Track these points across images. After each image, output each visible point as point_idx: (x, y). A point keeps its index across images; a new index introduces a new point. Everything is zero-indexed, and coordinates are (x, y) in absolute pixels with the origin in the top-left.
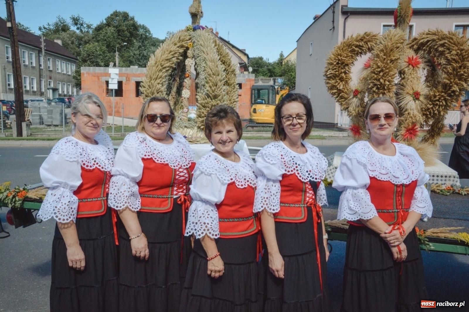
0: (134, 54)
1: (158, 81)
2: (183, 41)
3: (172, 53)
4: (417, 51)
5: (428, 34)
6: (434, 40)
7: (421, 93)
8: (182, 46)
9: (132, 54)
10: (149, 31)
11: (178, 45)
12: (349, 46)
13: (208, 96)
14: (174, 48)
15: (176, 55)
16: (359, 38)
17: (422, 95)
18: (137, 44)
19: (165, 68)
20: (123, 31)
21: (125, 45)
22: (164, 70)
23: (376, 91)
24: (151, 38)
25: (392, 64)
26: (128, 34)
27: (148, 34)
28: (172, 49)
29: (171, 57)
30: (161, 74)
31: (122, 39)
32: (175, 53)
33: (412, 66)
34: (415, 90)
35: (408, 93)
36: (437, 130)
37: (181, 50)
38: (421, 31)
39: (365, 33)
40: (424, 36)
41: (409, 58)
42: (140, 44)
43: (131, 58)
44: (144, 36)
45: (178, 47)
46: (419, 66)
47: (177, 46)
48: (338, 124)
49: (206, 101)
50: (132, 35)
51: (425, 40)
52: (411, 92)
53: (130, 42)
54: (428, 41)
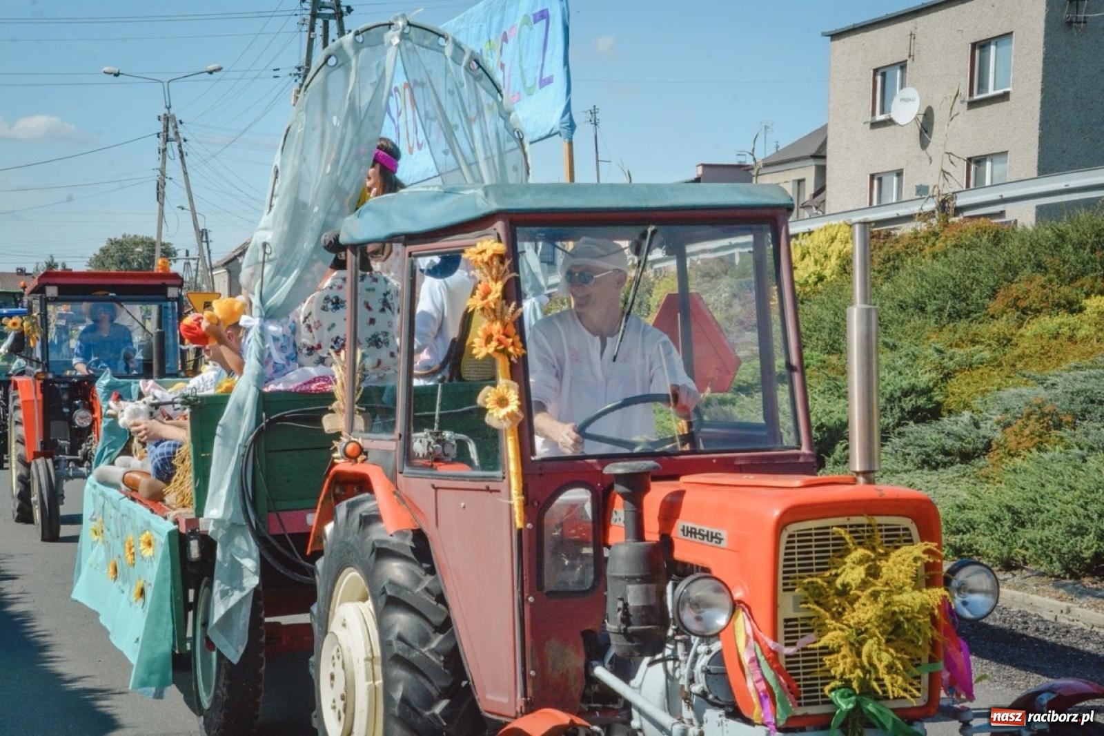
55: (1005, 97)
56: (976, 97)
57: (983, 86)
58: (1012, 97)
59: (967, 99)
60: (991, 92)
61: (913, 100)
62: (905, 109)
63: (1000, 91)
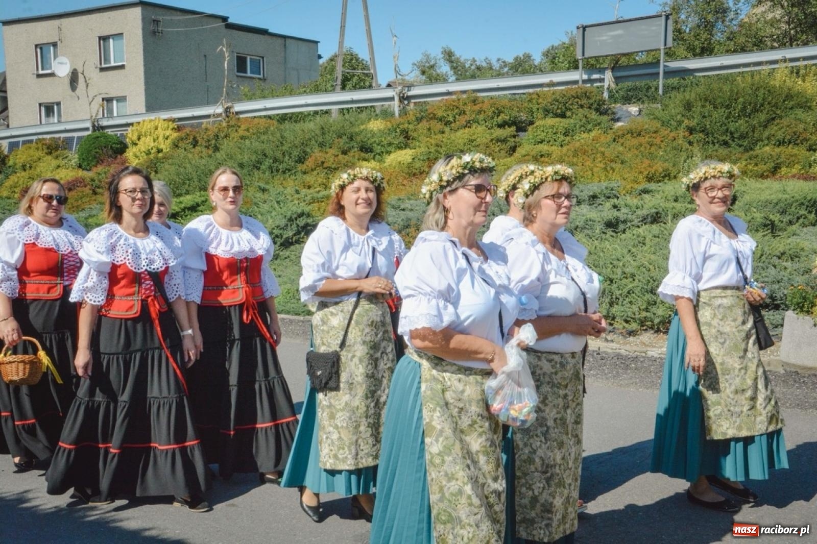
55: (122, 67)
56: (104, 66)
57: (107, 60)
58: (126, 68)
59: (99, 66)
60: (113, 64)
61: (66, 64)
62: (62, 68)
63: (120, 64)
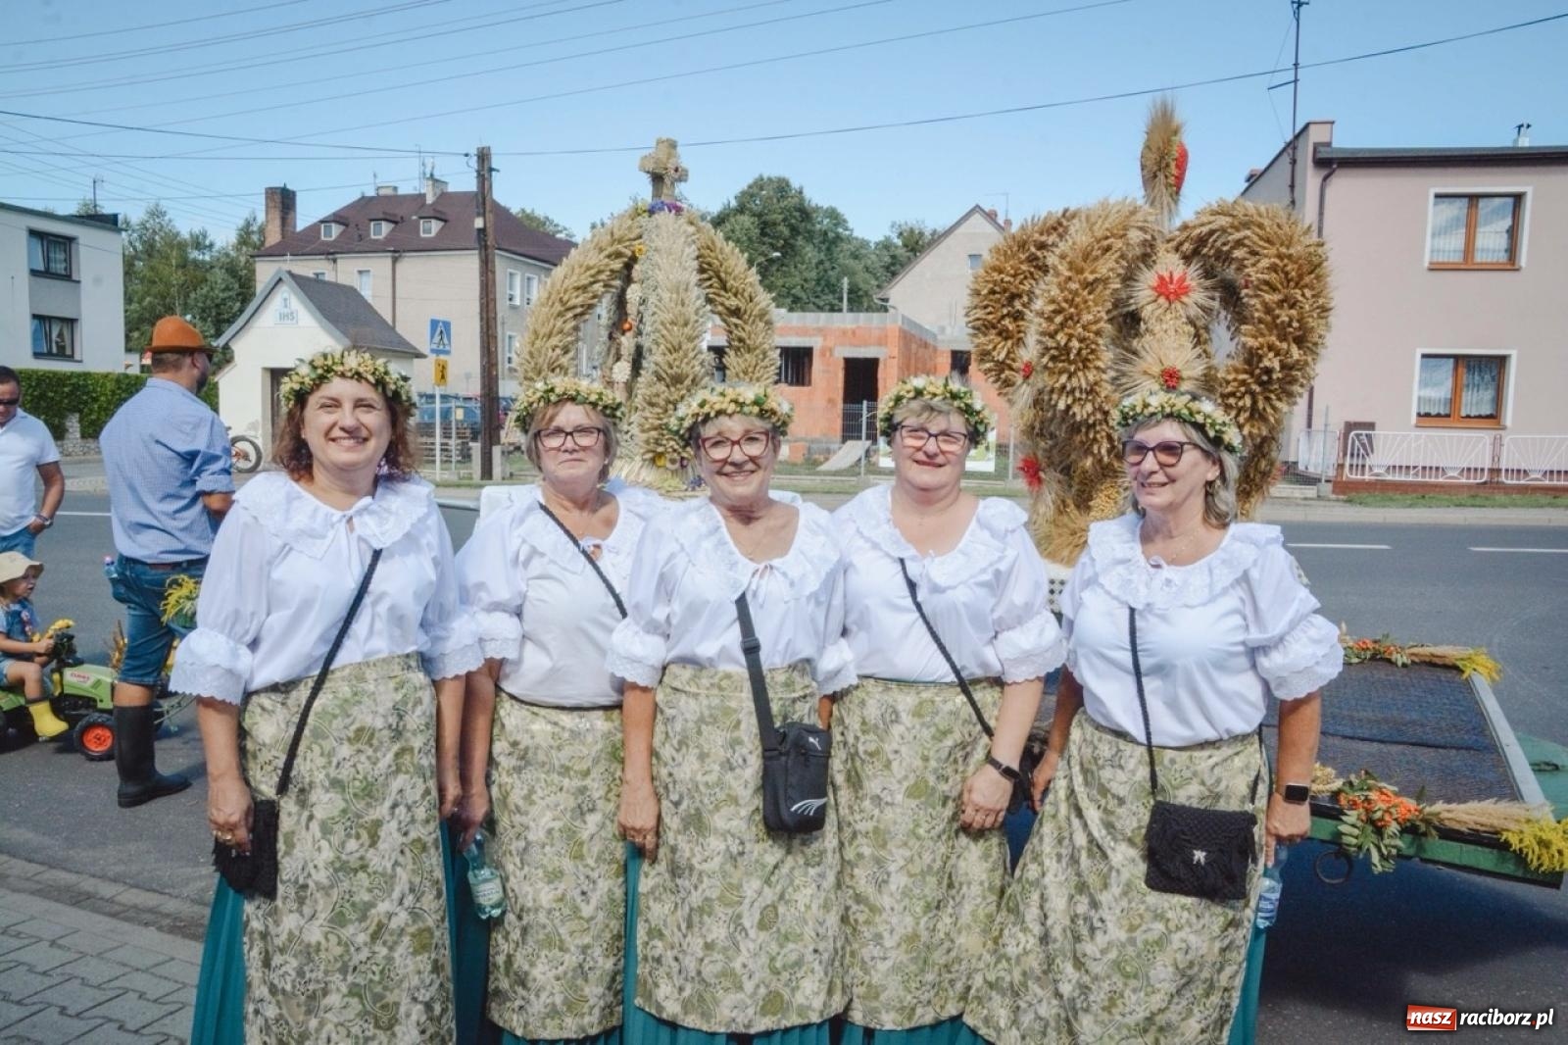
0: (806, 280)
1: (554, 341)
2: (620, 241)
3: (593, 272)
4: (1187, 259)
5: (1214, 213)
6: (1223, 230)
7: (1185, 374)
8: (618, 255)
9: (798, 280)
10: (845, 221)
11: (610, 250)
12: (1023, 245)
13: (660, 379)
14: (595, 259)
15: (603, 277)
16: (1050, 223)
17: (1189, 378)
18: (810, 253)
19: (574, 307)
20: (775, 224)
21: (778, 258)
22: (570, 314)
23: (1051, 365)
24: (849, 240)
25: (1090, 293)
26: (786, 232)
27: (840, 230)
28: (591, 263)
29: (586, 282)
30: (559, 323)
31: (771, 245)
32: (600, 272)
33: (1168, 298)
34: (1168, 364)
35: (1145, 373)
36: (1258, 476)
37: (617, 265)
38: (1201, 205)
39: (1066, 211)
40: (1205, 219)
41: (1161, 278)
42: (822, 256)
43: (797, 291)
44: (831, 235)
45: (609, 256)
46: (1185, 299)
47: (606, 253)
48: (1296, 463)
49: (654, 390)
50: (794, 230)
51: (1205, 229)
52: (1156, 370)
53: (789, 249)
54: (1212, 233)
